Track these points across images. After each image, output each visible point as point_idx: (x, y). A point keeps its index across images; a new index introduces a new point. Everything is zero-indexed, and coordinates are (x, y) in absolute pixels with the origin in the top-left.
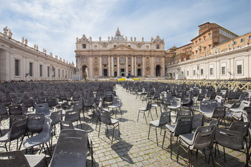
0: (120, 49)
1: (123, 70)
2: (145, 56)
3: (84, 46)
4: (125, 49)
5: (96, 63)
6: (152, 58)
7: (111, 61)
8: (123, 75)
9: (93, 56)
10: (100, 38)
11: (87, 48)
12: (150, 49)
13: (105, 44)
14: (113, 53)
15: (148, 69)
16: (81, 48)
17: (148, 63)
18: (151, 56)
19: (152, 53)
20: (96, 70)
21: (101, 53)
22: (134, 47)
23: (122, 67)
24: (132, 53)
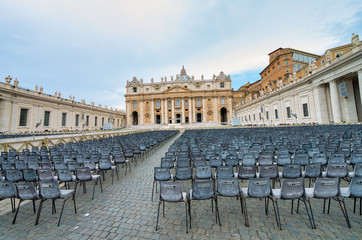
0: (174, 91)
1: (178, 116)
2: (205, 98)
3: (135, 89)
4: (181, 90)
5: (147, 109)
6: (215, 100)
7: (164, 105)
8: (179, 121)
9: (144, 100)
10: (152, 80)
11: (138, 92)
12: (211, 88)
13: (157, 86)
14: (166, 96)
15: (210, 113)
16: (131, 92)
17: (209, 106)
18: (213, 97)
19: (215, 94)
20: (147, 116)
21: (153, 97)
22: (192, 87)
23: (178, 112)
24: (189, 95)
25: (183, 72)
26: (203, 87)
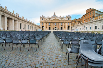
0: (55, 20)
1: (56, 28)
2: (64, 23)
4: (57, 20)
5: (47, 25)
6: (67, 23)
7: (52, 24)
9: (45, 23)
10: (48, 17)
11: (44, 20)
12: (66, 20)
14: (52, 22)
15: (65, 27)
16: (42, 20)
17: (65, 25)
18: (66, 23)
19: (67, 22)
20: (47, 27)
21: (48, 22)
23: (56, 26)
25: (55, 15)
26: (63, 19)
